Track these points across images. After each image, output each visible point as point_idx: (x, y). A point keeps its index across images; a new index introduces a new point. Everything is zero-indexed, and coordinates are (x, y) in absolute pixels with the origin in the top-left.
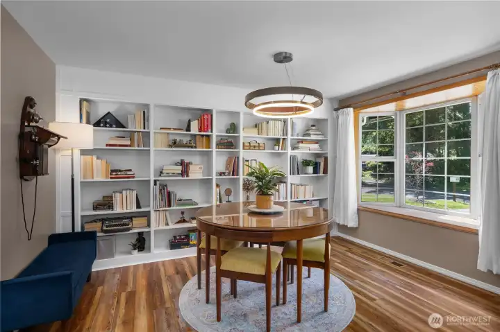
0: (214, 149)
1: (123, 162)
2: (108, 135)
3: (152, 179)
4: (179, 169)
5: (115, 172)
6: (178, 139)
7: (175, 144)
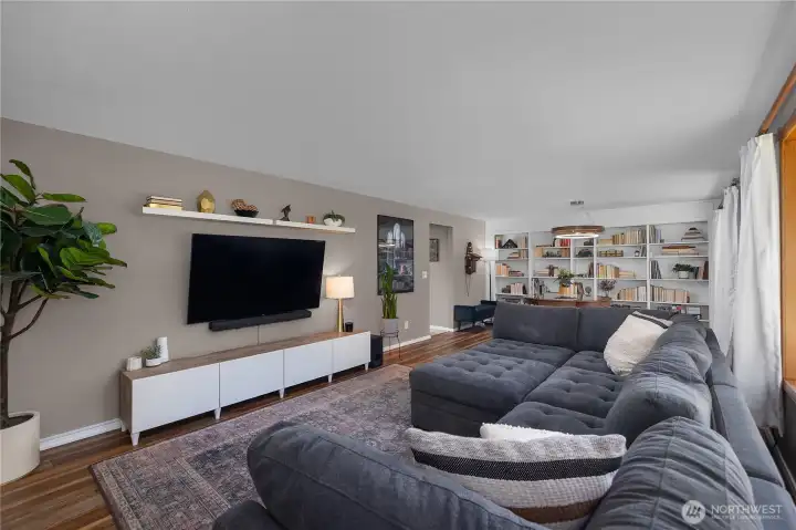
0: (572, 258)
1: (515, 267)
2: (508, 252)
3: (530, 277)
4: (547, 271)
5: (512, 273)
6: (550, 251)
7: (548, 255)
